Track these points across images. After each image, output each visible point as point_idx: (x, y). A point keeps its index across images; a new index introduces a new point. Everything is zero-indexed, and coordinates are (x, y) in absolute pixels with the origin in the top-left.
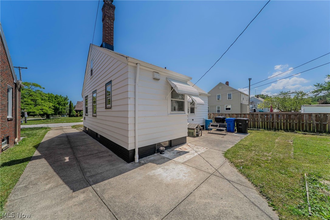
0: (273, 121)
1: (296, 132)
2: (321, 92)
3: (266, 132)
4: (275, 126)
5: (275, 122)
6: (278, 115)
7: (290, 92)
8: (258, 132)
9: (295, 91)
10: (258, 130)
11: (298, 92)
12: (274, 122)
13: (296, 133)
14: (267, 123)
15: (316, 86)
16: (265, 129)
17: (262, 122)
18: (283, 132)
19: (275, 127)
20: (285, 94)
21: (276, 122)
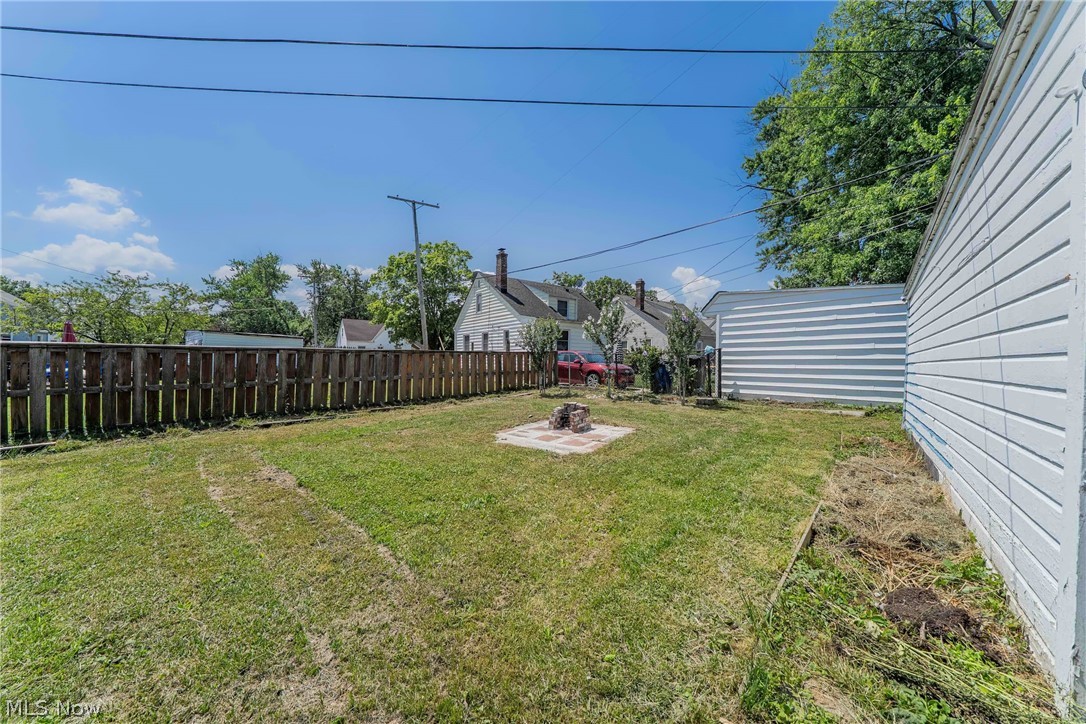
0: (125, 388)
1: (237, 423)
2: (217, 303)
3: (95, 449)
4: (139, 410)
5: (138, 390)
6: (155, 355)
7: (148, 283)
8: (41, 467)
9: (166, 282)
10: (29, 450)
11: (175, 287)
12: (133, 389)
13: (238, 427)
14: (93, 398)
15: (207, 283)
16: (76, 432)
17: (57, 398)
18: (184, 436)
19: (139, 416)
20: (127, 285)
21: (144, 389)
